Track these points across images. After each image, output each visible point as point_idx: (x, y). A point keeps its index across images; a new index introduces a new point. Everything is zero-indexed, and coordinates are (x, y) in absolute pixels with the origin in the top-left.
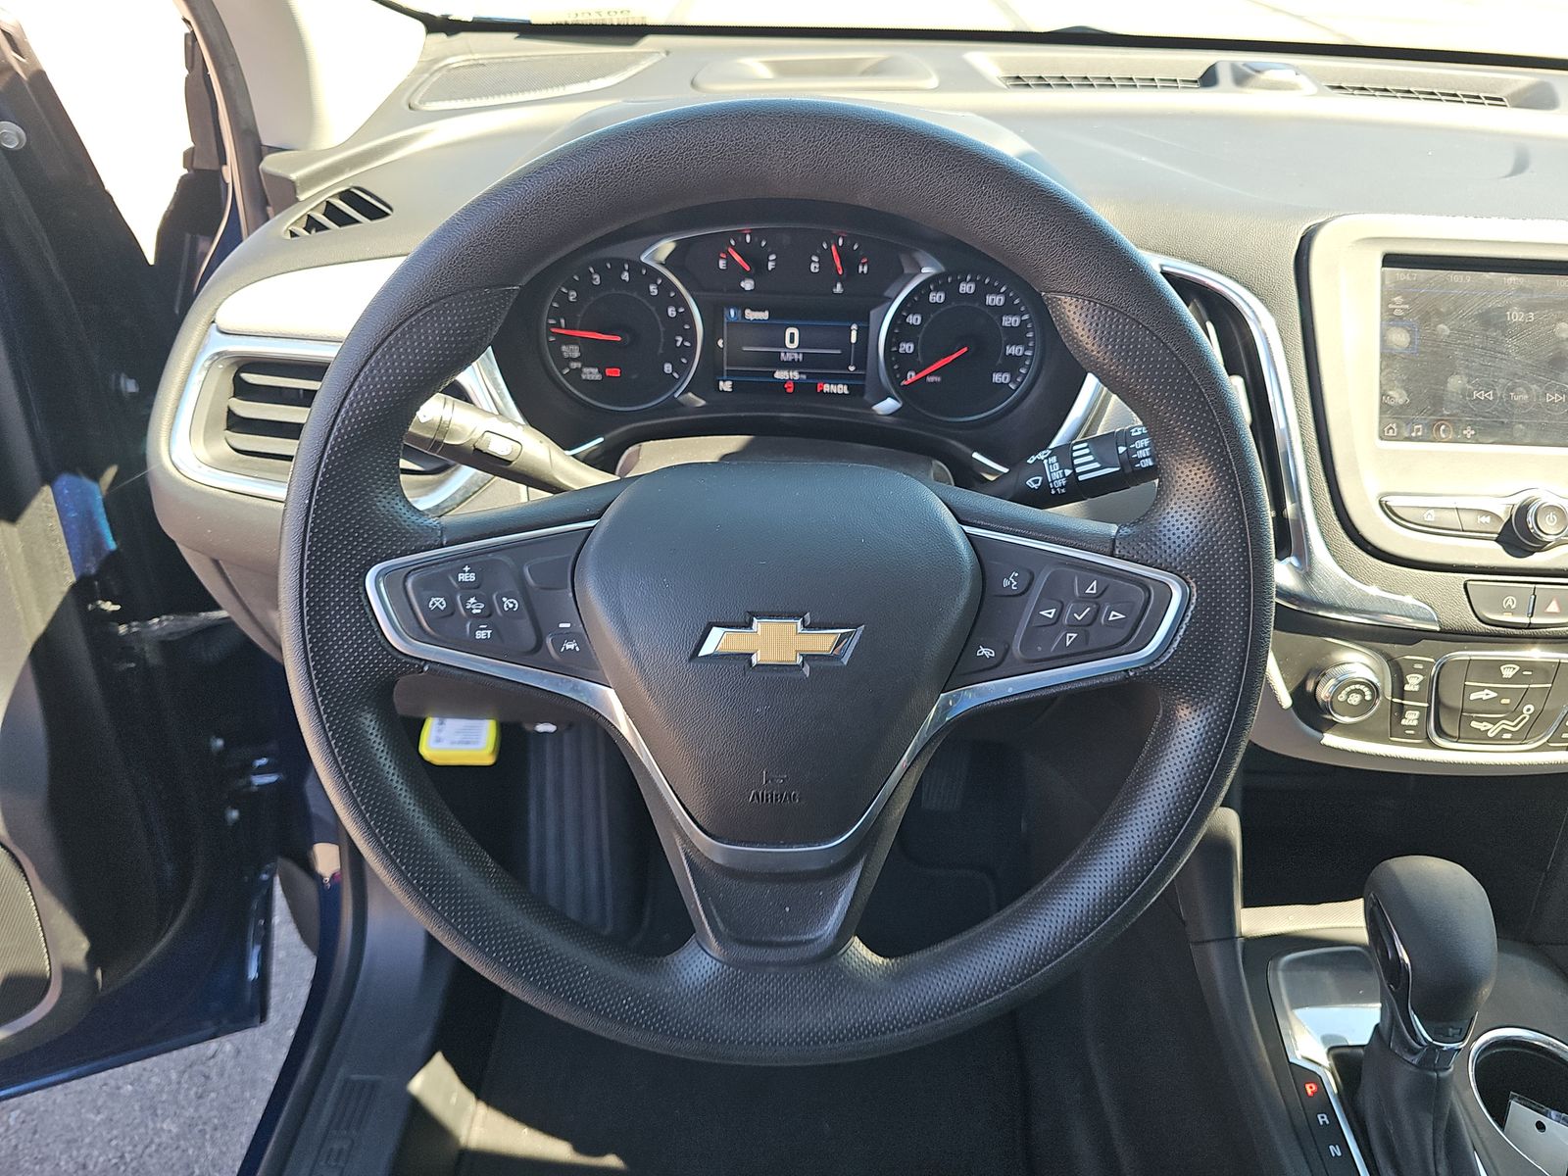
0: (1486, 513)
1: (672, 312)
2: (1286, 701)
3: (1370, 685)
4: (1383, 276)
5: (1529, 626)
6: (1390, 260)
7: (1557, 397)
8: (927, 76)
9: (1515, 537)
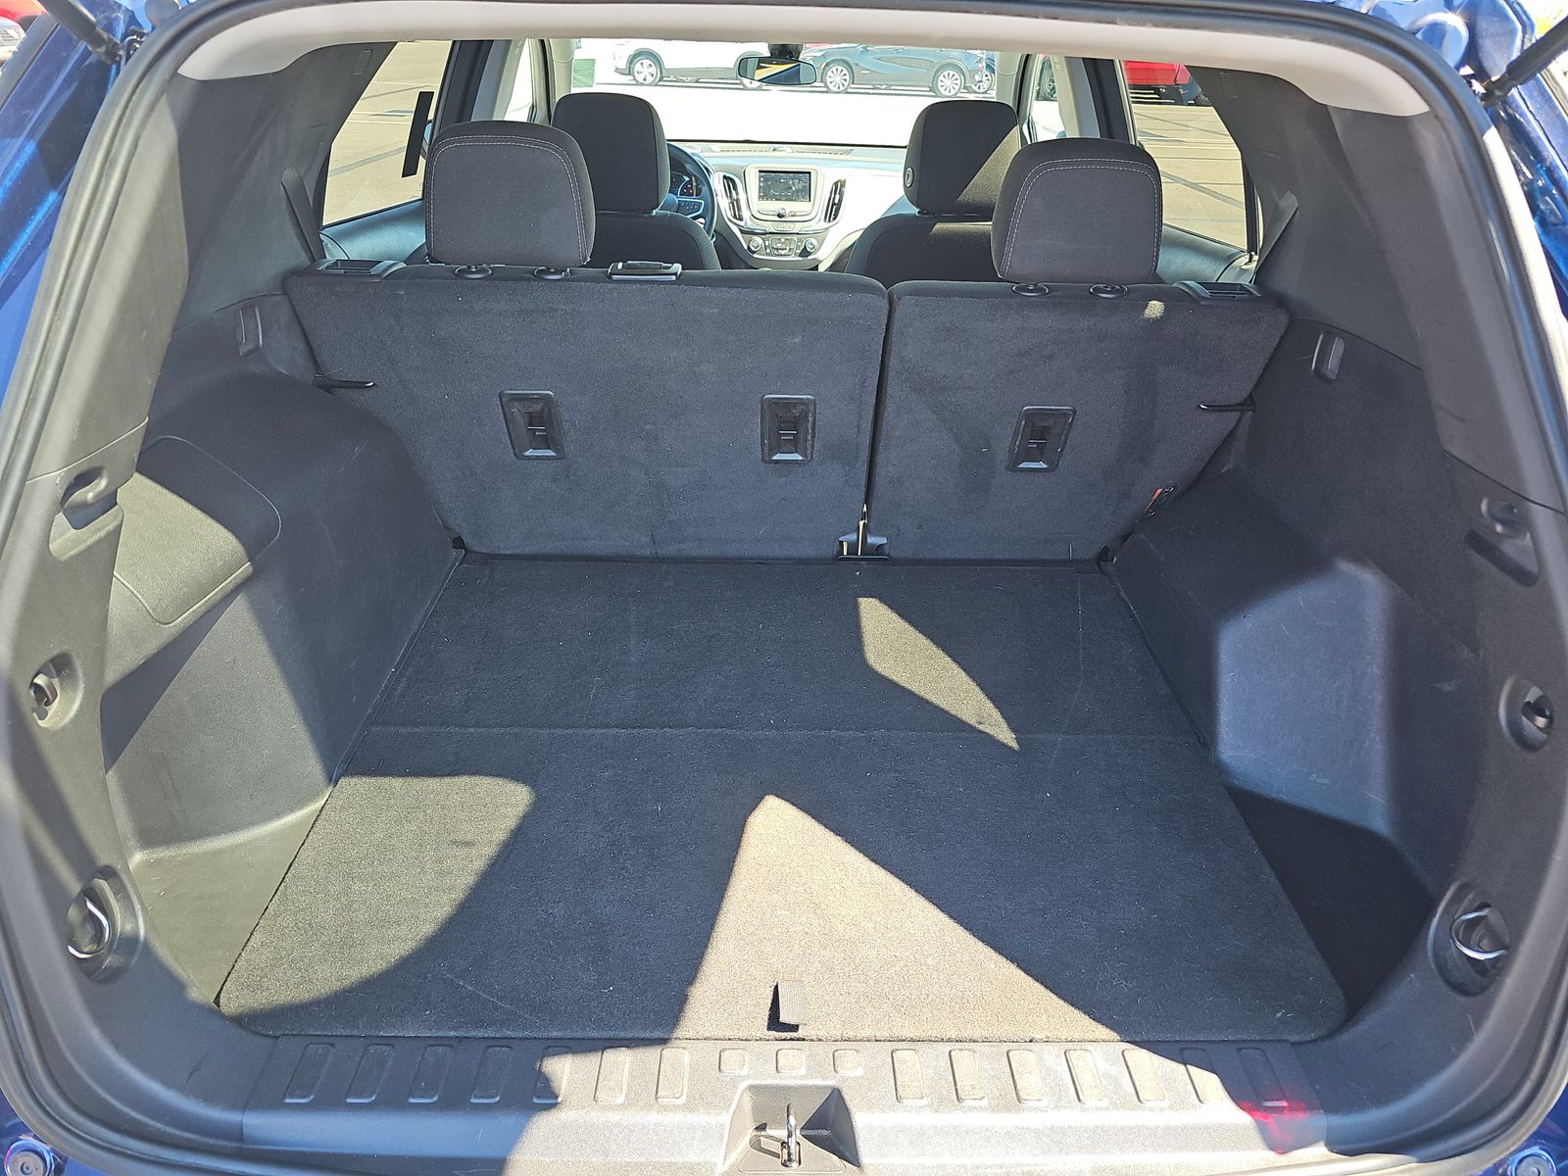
0: (775, 211)
2: (746, 247)
3: (759, 244)
4: (759, 174)
5: (784, 231)
9: (779, 216)
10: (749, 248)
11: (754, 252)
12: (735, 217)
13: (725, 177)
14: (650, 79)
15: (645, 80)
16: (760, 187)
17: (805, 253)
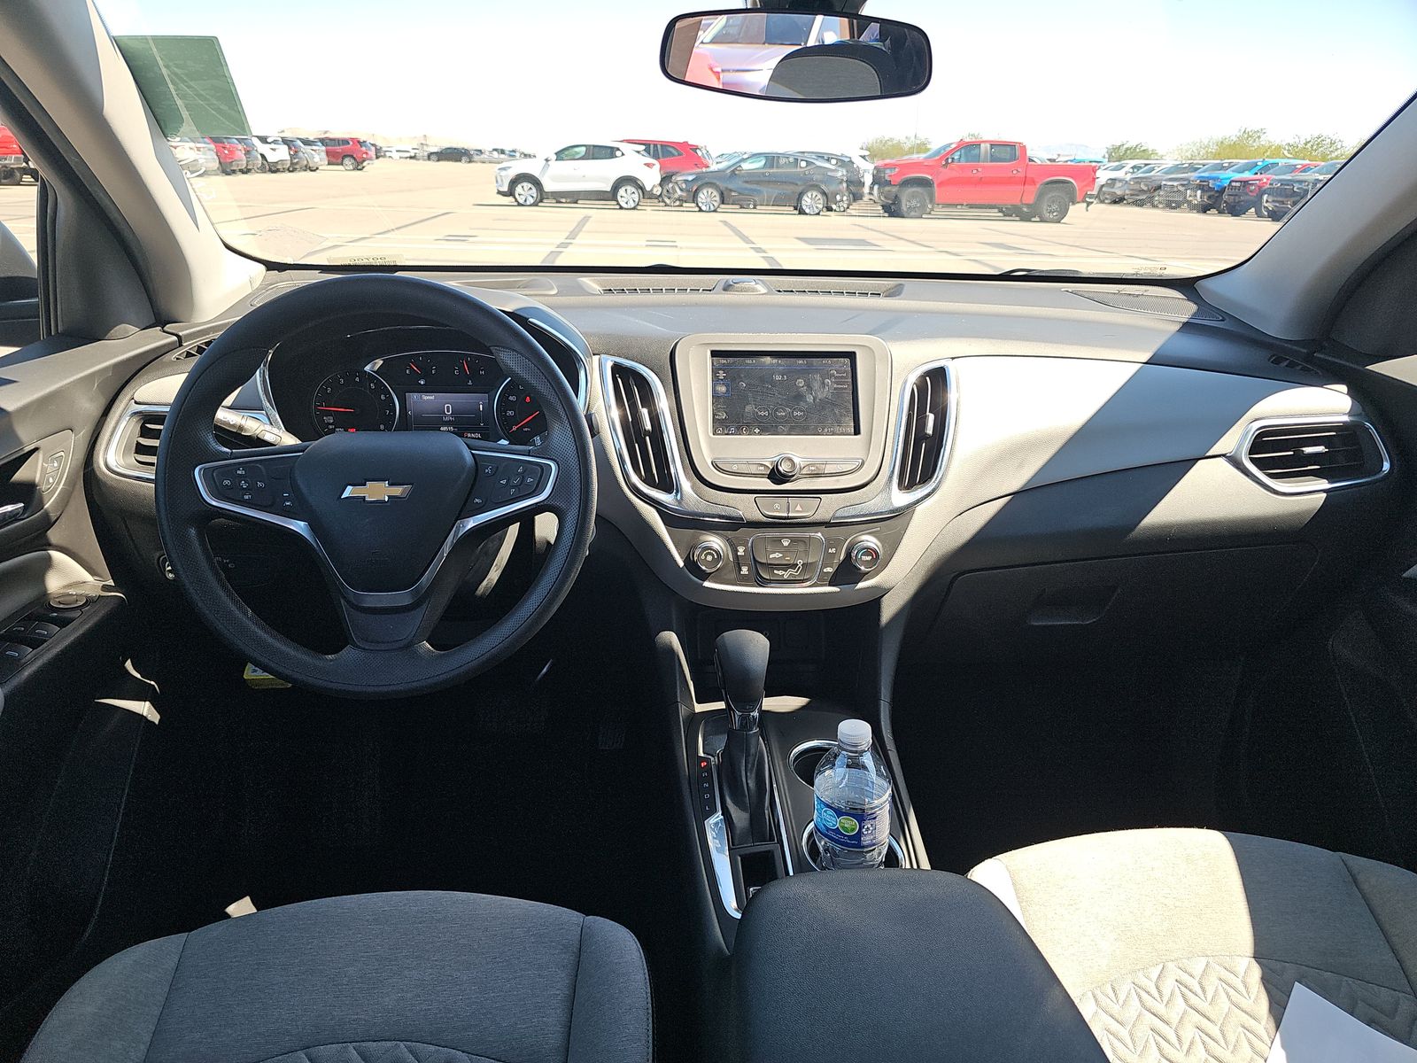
0: (762, 465)
1: (383, 397)
2: (681, 564)
3: (717, 552)
4: (712, 361)
5: (788, 518)
6: (714, 354)
7: (799, 414)
8: (552, 288)
9: (776, 476)
10: (691, 564)
11: (705, 576)
12: (648, 480)
13: (617, 370)
14: (531, 201)
15: (525, 201)
16: (716, 396)
17: (847, 572)
